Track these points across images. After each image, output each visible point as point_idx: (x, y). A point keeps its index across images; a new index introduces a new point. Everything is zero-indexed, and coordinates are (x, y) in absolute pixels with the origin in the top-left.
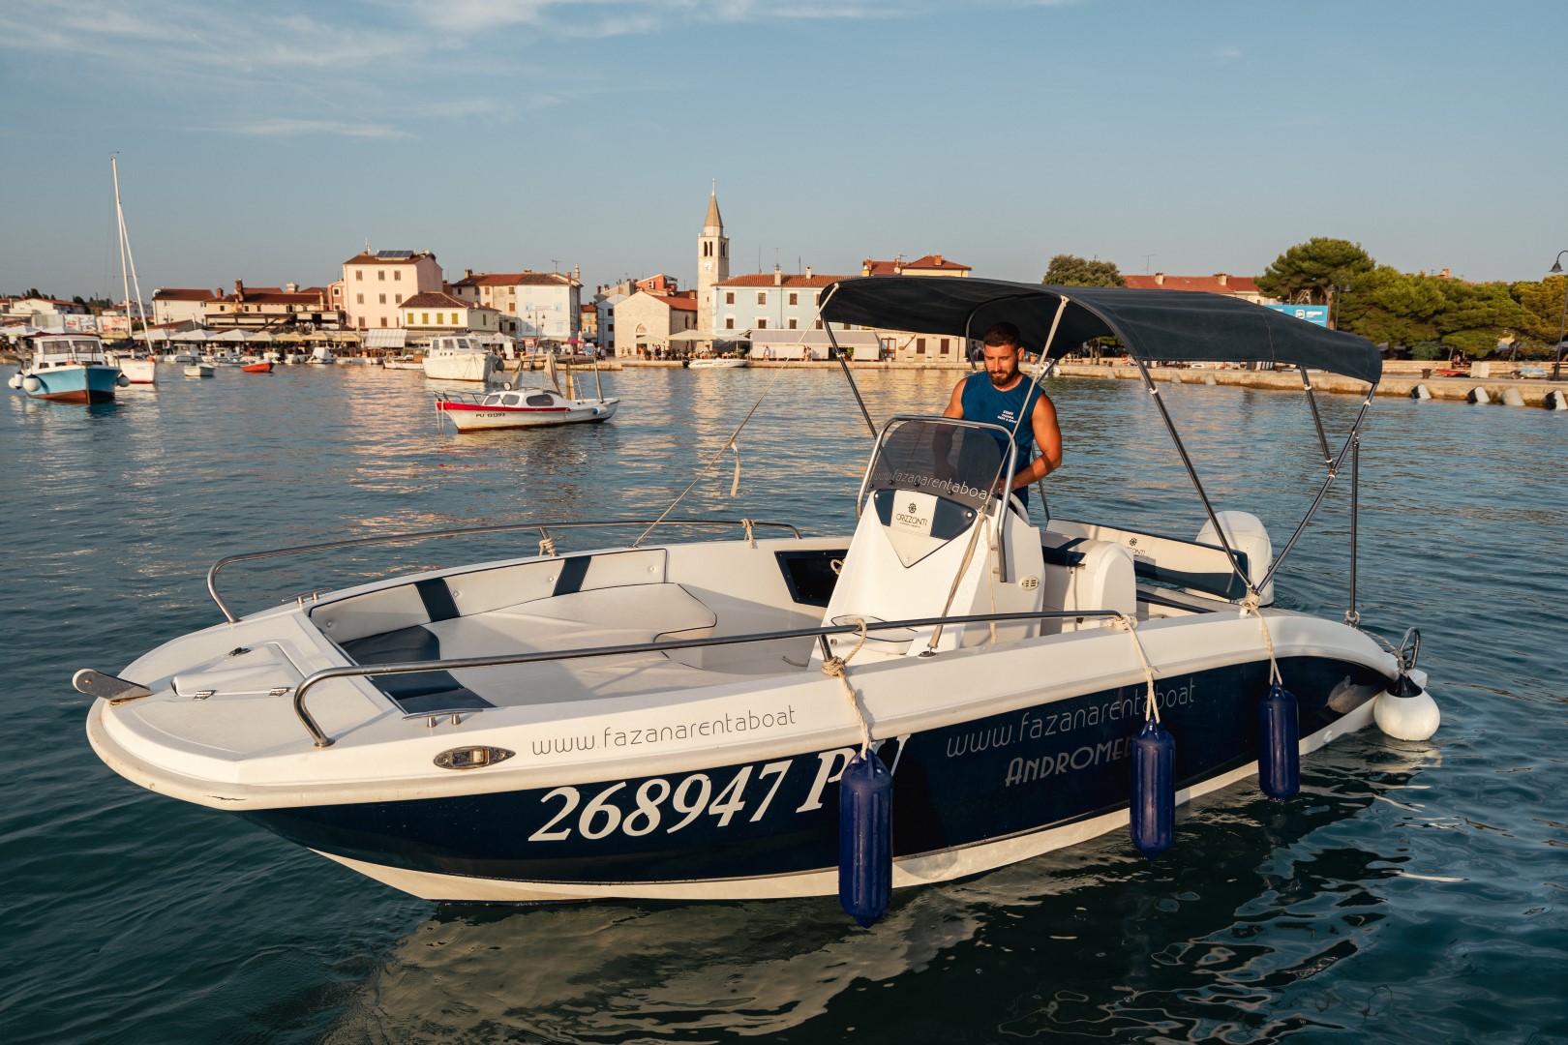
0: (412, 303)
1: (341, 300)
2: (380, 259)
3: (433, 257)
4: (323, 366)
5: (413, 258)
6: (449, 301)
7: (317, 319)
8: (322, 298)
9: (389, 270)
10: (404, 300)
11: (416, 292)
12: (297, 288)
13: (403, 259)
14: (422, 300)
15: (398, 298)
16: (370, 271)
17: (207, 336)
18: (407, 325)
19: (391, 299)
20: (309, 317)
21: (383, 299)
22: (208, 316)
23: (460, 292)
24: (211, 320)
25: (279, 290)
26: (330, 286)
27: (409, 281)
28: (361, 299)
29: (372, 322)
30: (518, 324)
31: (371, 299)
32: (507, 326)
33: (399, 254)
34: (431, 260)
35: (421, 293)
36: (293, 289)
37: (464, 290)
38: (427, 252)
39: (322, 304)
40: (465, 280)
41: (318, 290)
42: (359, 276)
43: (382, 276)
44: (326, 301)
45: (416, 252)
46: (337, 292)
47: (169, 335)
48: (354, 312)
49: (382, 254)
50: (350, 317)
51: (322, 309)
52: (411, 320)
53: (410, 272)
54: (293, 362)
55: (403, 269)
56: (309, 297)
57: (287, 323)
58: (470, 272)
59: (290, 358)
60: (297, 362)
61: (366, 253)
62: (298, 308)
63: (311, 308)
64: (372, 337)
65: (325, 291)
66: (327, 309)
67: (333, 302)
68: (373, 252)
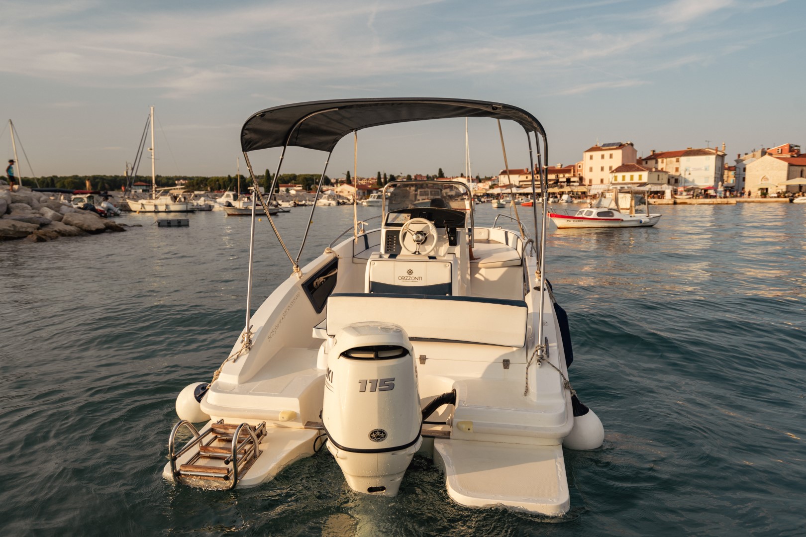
0: (618, 170)
1: (581, 171)
2: (603, 148)
3: (632, 145)
4: (566, 204)
5: (620, 146)
6: (638, 168)
7: (568, 181)
8: (572, 170)
9: (607, 154)
10: (614, 168)
11: (620, 164)
12: (561, 166)
13: (615, 147)
14: (625, 168)
15: (611, 168)
16: (597, 155)
17: (517, 190)
18: (613, 182)
19: (607, 169)
20: (565, 180)
21: (602, 169)
22: (520, 182)
23: (646, 163)
24: (521, 183)
25: (554, 167)
26: (577, 164)
27: (617, 160)
28: (591, 169)
29: (596, 181)
30: (680, 179)
31: (596, 169)
32: (673, 181)
33: (613, 144)
34: (630, 146)
35: (623, 165)
36: (560, 167)
37: (649, 162)
38: (629, 142)
39: (572, 173)
40: (651, 156)
41: (570, 166)
42: (591, 158)
43: (603, 157)
44: (574, 172)
45: (623, 142)
46: (580, 167)
47: (502, 190)
48: (587, 176)
49: (604, 145)
50: (585, 179)
51: (572, 175)
52: (616, 180)
53: (618, 154)
54: (552, 202)
55: (614, 152)
56: (566, 171)
57: (554, 183)
58: (654, 151)
59: (551, 200)
60: (554, 202)
61: (596, 145)
62: (561, 175)
63: (567, 175)
64: (593, 189)
65: (574, 166)
66: (574, 176)
67: (578, 172)
68: (599, 145)
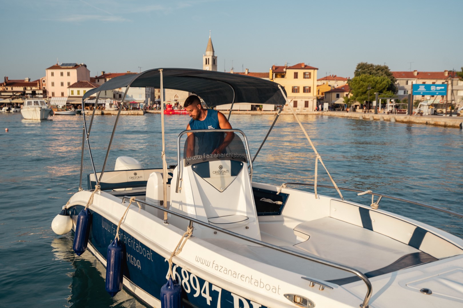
0: (75, 86)
1: (45, 85)
2: (62, 67)
3: (85, 66)
5: (76, 66)
6: (89, 85)
7: (34, 93)
8: (38, 84)
9: (65, 72)
10: (71, 84)
11: (76, 81)
12: (29, 80)
13: (71, 67)
14: (79, 84)
15: (69, 83)
16: (57, 72)
18: (71, 95)
19: (66, 85)
20: (30, 92)
21: (62, 84)
23: (98, 81)
25: (24, 81)
26: (41, 79)
27: (73, 76)
28: (53, 84)
29: (58, 94)
30: (122, 95)
31: (57, 84)
32: (118, 96)
33: (70, 65)
34: (84, 67)
35: (78, 82)
36: (28, 80)
37: (100, 80)
38: (82, 64)
39: (38, 86)
40: (102, 76)
41: (37, 81)
42: (52, 74)
43: (62, 74)
44: (40, 86)
45: (79, 64)
46: (44, 81)
48: (50, 89)
49: (63, 65)
50: (48, 92)
51: (38, 89)
52: (72, 93)
53: (74, 72)
54: (14, 112)
55: (71, 71)
56: (34, 84)
57: (22, 94)
58: (104, 72)
59: (13, 110)
61: (57, 64)
62: (29, 88)
63: (34, 88)
64: (52, 101)
65: (39, 81)
66: (40, 89)
67: (42, 86)
68: (59, 64)
